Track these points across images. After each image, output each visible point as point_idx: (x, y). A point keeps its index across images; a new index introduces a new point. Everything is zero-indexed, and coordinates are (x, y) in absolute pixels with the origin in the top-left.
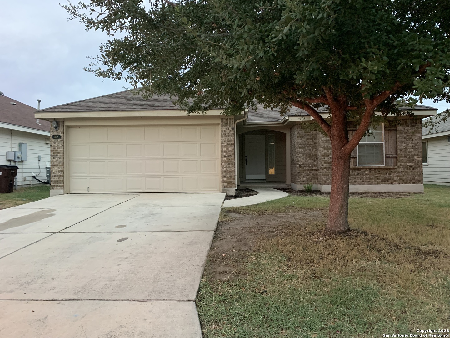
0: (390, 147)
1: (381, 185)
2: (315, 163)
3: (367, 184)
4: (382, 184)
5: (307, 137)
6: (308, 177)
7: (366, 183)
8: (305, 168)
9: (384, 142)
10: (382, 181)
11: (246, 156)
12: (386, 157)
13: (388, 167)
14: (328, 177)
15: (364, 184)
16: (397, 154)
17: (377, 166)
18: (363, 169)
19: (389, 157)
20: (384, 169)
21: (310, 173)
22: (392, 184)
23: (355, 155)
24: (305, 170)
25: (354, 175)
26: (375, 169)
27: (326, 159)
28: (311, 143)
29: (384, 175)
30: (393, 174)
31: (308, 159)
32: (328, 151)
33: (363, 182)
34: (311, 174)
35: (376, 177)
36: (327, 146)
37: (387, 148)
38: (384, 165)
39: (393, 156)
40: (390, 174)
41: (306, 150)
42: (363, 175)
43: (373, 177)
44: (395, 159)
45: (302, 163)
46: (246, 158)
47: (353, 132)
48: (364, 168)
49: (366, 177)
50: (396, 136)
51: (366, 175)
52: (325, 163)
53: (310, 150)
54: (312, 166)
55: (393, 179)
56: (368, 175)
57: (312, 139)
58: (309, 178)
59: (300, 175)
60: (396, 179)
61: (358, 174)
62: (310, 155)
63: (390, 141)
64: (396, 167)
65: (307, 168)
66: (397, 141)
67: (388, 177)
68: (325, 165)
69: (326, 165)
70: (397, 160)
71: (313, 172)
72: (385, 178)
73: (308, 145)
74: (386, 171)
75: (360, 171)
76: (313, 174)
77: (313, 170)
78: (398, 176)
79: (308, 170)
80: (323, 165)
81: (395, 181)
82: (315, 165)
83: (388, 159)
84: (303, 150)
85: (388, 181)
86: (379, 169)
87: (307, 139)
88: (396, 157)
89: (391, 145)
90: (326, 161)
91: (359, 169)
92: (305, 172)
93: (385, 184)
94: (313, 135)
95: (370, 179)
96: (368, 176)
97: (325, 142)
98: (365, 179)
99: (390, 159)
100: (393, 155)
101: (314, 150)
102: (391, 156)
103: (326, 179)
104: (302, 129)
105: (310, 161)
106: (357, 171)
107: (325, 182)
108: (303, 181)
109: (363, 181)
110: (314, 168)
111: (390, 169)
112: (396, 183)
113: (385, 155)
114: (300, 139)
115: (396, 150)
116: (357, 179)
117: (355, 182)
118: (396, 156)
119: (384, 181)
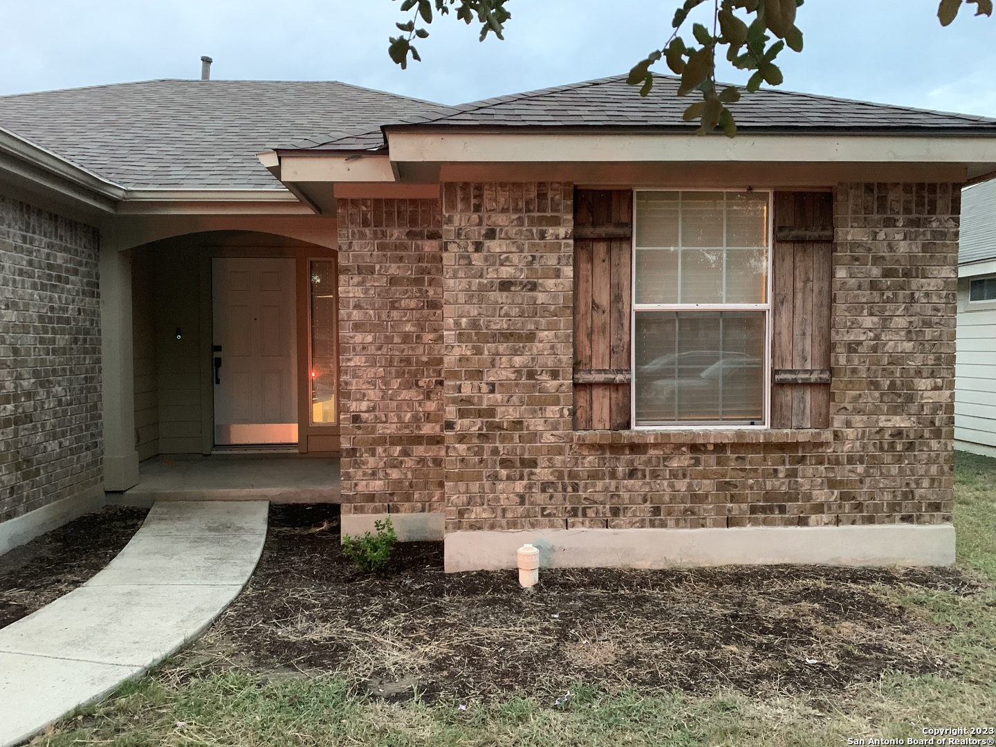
0: (797, 331)
1: (749, 528)
2: (431, 406)
3: (677, 525)
4: (755, 523)
5: (394, 269)
6: (395, 474)
7: (671, 522)
8: (380, 429)
9: (767, 306)
10: (753, 510)
11: (219, 349)
12: (778, 385)
13: (786, 434)
14: (475, 487)
15: (663, 525)
16: (831, 371)
17: (727, 430)
18: (655, 445)
19: (794, 384)
20: (769, 447)
21: (405, 453)
22: (802, 522)
23: (619, 371)
24: (382, 441)
25: (613, 475)
26: (720, 448)
27: (467, 390)
28: (413, 304)
29: (766, 475)
30: (810, 471)
31: (395, 384)
32: (478, 351)
33: (657, 516)
34: (409, 463)
35: (723, 486)
36: (474, 324)
37: (785, 338)
38: (767, 426)
39: (814, 377)
40: (792, 474)
41: (389, 340)
42: (655, 475)
43: (707, 485)
44: (821, 396)
45: (364, 405)
46: (216, 354)
47: (609, 251)
48: (663, 441)
49: (672, 486)
50: (832, 275)
51: (674, 475)
52: (462, 414)
53: (406, 338)
54: (416, 418)
55: (808, 497)
56: (684, 476)
57: (418, 282)
58: (399, 482)
59: (357, 465)
60: (823, 499)
61: (632, 474)
62: (408, 361)
63: (799, 296)
64: (827, 435)
65: (391, 429)
66: (832, 299)
67: (784, 488)
68: (461, 424)
69: (466, 421)
70: (831, 397)
71: (419, 450)
72: (768, 496)
73: (395, 314)
74: (777, 455)
75: (644, 458)
76: (422, 461)
77: (418, 440)
78: (832, 484)
79: (395, 440)
80: (449, 425)
81: (819, 508)
82: (428, 417)
83: (788, 396)
84: (369, 338)
85: (782, 510)
86: (741, 446)
87: (393, 281)
88: (826, 385)
89: (804, 321)
90: (468, 401)
91: (637, 448)
92: (380, 450)
93: (765, 522)
94: (420, 259)
95: (696, 498)
96: (682, 485)
97: (462, 298)
98: (667, 498)
99: (797, 393)
100: (811, 372)
101: (428, 337)
102: (801, 376)
103: (464, 498)
104: (367, 231)
105: (405, 395)
106: (627, 457)
107: (461, 513)
108: (371, 498)
109: (656, 511)
110: (427, 429)
111: (795, 446)
112: (825, 517)
113: (775, 372)
114: (357, 279)
115: (830, 347)
116: (626, 496)
117: (615, 512)
118: (825, 376)
119: (764, 510)
